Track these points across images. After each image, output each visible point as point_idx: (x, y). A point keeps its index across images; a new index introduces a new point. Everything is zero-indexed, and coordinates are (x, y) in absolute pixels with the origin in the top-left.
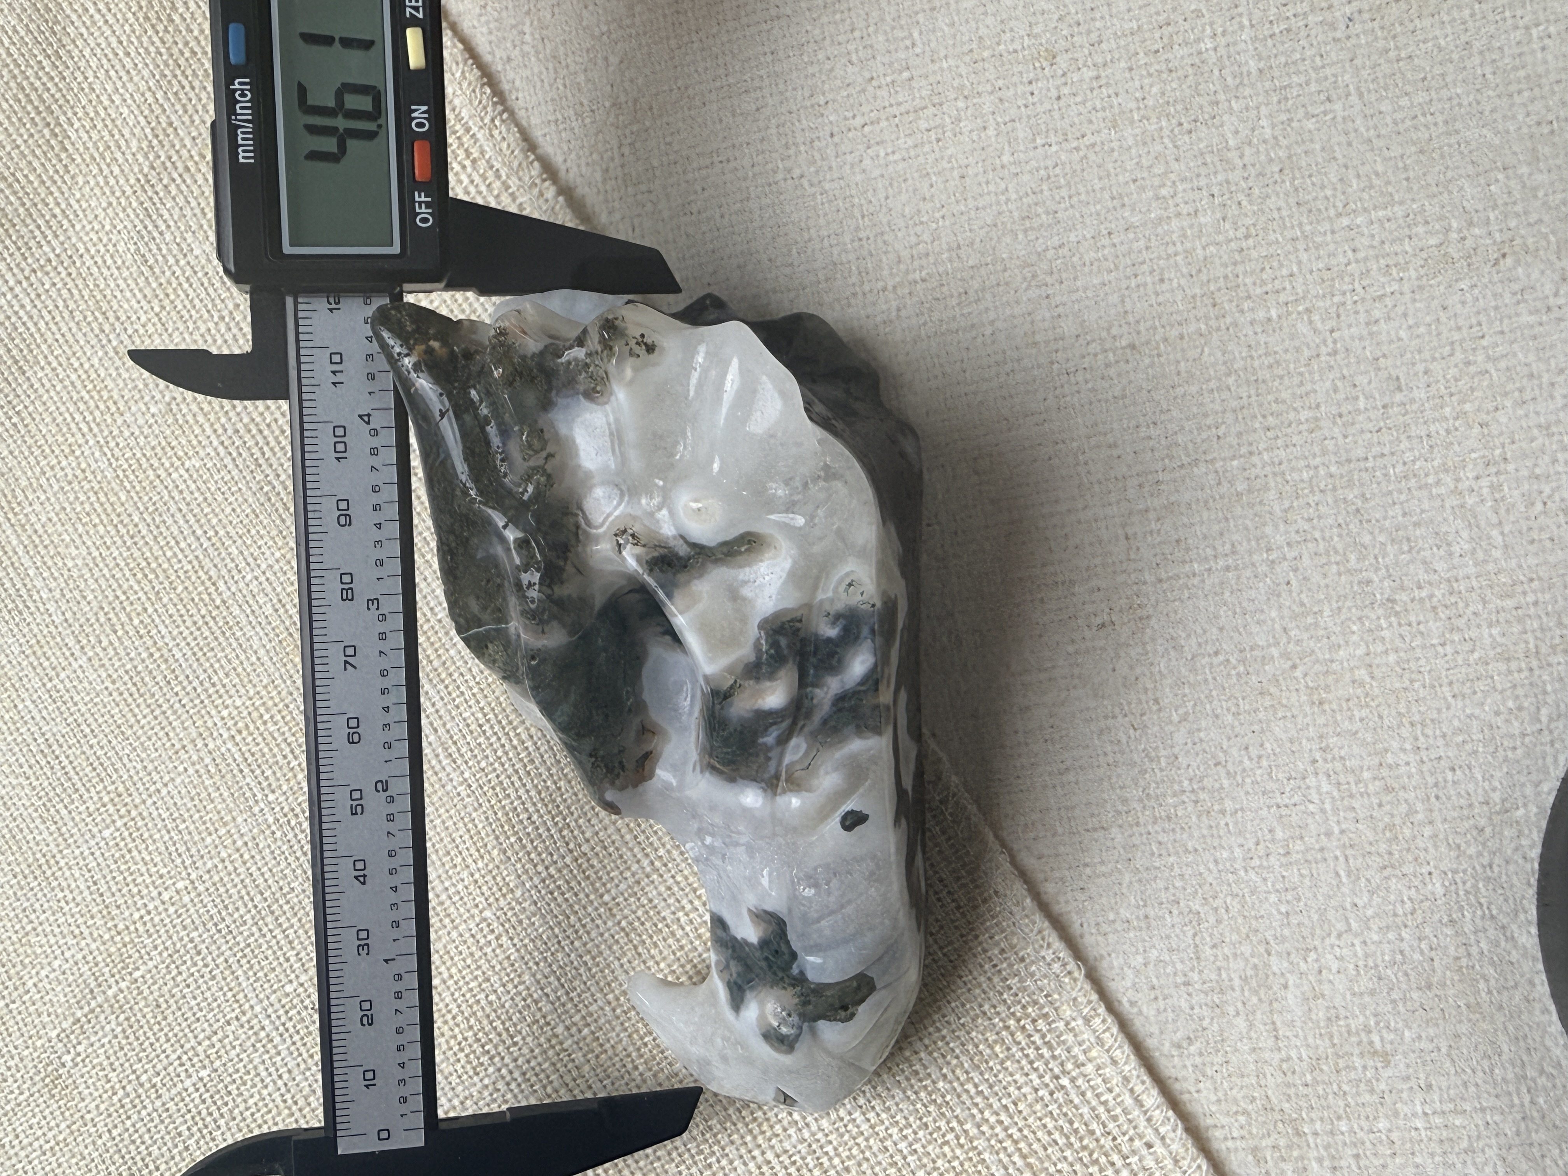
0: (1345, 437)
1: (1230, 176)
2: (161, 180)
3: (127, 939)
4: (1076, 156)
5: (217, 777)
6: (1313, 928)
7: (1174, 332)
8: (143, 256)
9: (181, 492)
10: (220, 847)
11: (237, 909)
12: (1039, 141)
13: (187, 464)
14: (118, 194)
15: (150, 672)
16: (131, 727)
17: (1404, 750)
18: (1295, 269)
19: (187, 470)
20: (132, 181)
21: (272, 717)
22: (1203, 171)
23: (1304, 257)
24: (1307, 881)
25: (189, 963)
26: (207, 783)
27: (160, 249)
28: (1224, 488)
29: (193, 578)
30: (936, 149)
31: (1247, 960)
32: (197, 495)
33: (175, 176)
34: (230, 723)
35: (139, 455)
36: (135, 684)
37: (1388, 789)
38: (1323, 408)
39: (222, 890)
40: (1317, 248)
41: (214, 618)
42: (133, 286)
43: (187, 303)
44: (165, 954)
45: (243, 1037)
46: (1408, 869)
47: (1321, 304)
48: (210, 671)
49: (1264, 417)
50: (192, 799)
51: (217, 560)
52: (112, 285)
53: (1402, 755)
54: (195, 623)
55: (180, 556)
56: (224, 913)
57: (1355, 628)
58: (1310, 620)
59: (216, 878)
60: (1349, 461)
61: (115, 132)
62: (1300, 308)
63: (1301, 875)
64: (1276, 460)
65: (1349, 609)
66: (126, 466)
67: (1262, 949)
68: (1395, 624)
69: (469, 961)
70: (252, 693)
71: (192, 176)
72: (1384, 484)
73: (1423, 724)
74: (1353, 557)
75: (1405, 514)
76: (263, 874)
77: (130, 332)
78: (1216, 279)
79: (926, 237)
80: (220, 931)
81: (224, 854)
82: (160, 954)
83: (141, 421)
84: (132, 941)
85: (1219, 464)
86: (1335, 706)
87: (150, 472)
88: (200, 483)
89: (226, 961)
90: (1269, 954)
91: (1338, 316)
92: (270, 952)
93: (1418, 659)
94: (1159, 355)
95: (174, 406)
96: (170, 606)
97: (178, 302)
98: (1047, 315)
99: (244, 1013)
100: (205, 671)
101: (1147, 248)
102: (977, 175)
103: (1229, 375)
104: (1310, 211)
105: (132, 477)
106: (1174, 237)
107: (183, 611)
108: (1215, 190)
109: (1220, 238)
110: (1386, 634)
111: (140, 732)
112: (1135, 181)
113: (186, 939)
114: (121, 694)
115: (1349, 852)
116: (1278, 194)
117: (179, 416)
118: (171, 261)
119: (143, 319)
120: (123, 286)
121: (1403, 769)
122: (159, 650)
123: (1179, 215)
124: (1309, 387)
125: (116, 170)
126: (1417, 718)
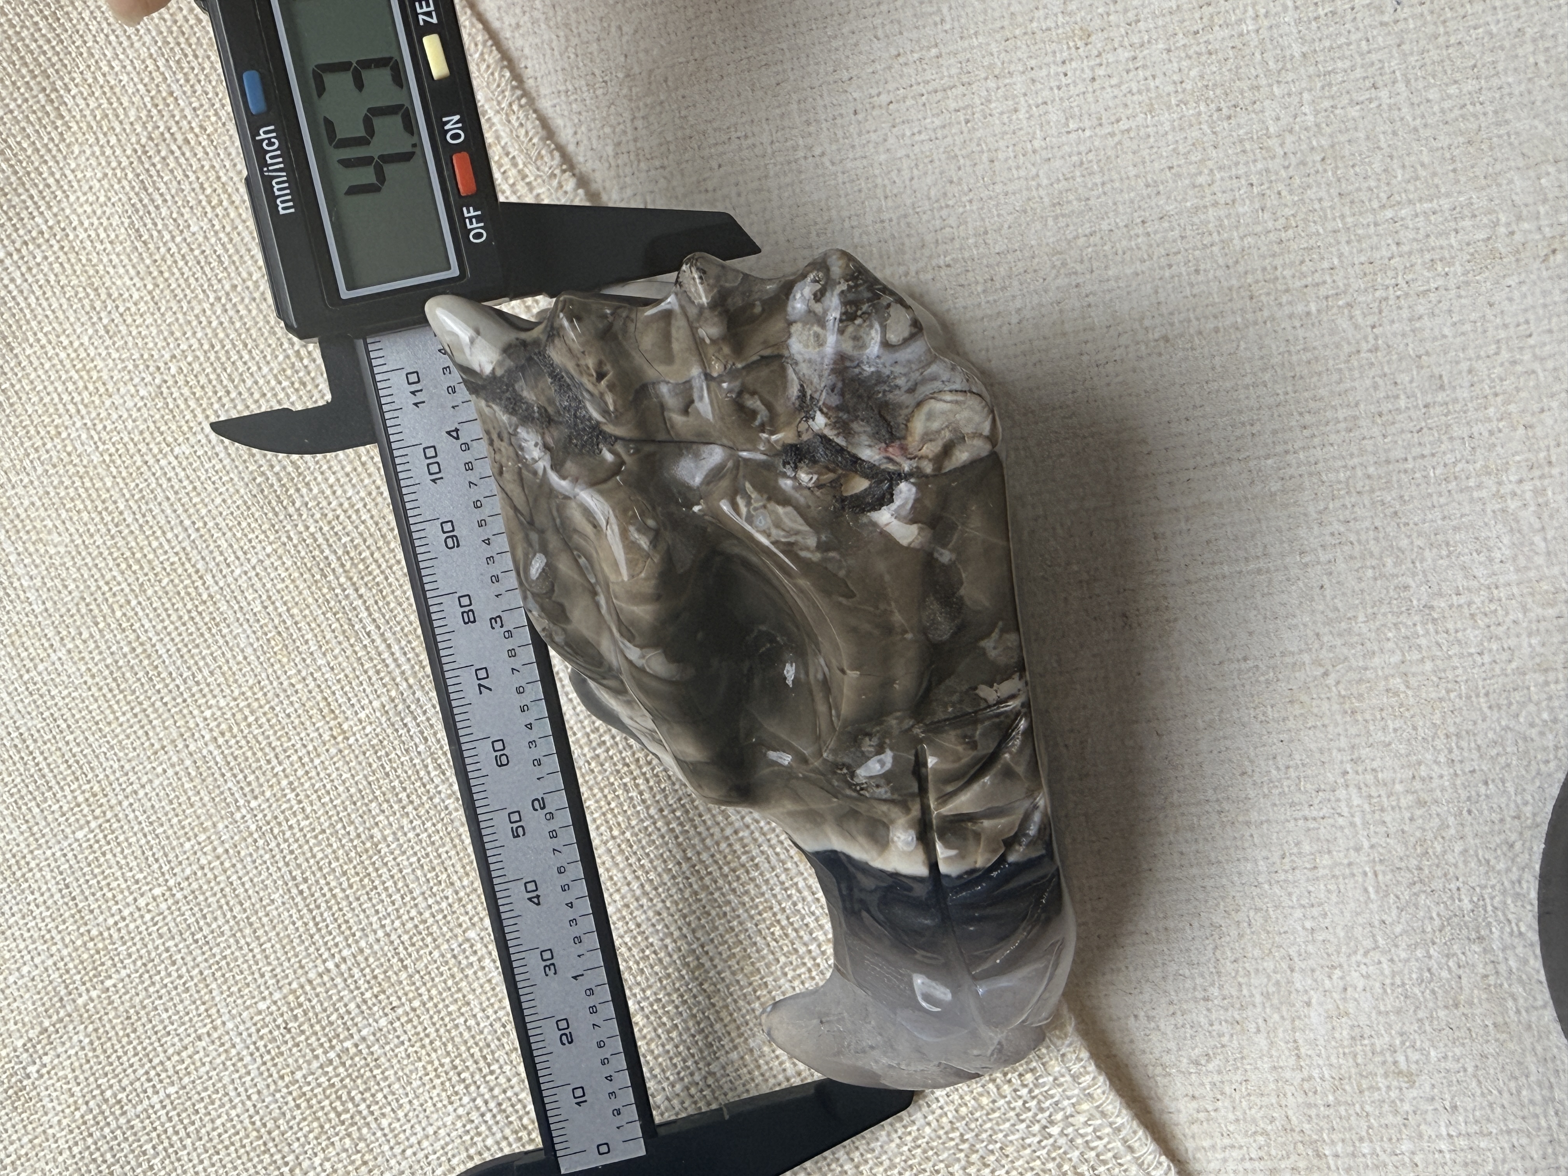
0: (1384, 436)
1: (1271, 164)
2: (159, 152)
3: (100, 945)
4: (1111, 142)
5: (197, 781)
6: (1339, 946)
7: (1210, 325)
8: (137, 230)
9: (169, 480)
10: (199, 853)
11: (216, 919)
12: (1072, 125)
13: (177, 450)
14: (114, 164)
15: (132, 668)
16: (109, 724)
17: (1437, 763)
18: (1336, 261)
19: (176, 458)
20: (129, 152)
21: (256, 720)
22: (1243, 159)
23: (1346, 249)
24: (1334, 898)
25: (163, 973)
26: (187, 786)
27: (155, 224)
28: (1257, 489)
29: (180, 571)
30: (965, 130)
31: (1269, 977)
32: (186, 483)
33: (174, 147)
34: (213, 724)
35: (126, 439)
36: (115, 680)
37: (1421, 803)
38: (1362, 406)
39: (201, 898)
40: (1359, 241)
41: (200, 613)
42: (126, 261)
43: (181, 281)
44: (139, 963)
45: (214, 1054)
46: (1437, 884)
47: (1361, 299)
48: (194, 668)
49: (1301, 414)
50: (171, 802)
51: (205, 553)
52: (105, 260)
53: (1435, 767)
54: (180, 618)
55: (167, 547)
56: (202, 923)
57: (1390, 635)
58: (1344, 625)
59: (195, 886)
60: (1388, 462)
61: (114, 100)
62: (1340, 303)
63: (1329, 891)
64: (1312, 460)
65: (1384, 614)
66: (113, 450)
67: (1284, 965)
68: (1432, 630)
69: (450, 983)
70: (236, 693)
71: (192, 149)
72: (1424, 486)
73: (1458, 735)
74: (1389, 562)
75: (1444, 518)
76: (243, 884)
77: (121, 309)
78: (1254, 271)
79: (952, 221)
80: (196, 941)
81: (203, 861)
82: (134, 962)
83: (130, 404)
84: (106, 948)
85: (1252, 464)
86: (1368, 716)
87: (137, 458)
88: (189, 471)
89: (201, 973)
90: (1292, 971)
91: (1380, 312)
92: (245, 966)
93: (1455, 668)
94: (1193, 349)
95: (164, 389)
96: (154, 599)
97: (172, 281)
98: (1077, 304)
99: (215, 1028)
100: (189, 668)
101: (1182, 238)
102: (1006, 160)
103: (1264, 370)
104: (1352, 202)
105: (119, 462)
106: (1211, 226)
107: (168, 605)
108: (1254, 179)
109: (1259, 229)
110: (1423, 642)
111: (118, 730)
112: (1170, 168)
113: (162, 948)
114: (100, 689)
115: (1378, 868)
116: (1319, 185)
117: (169, 400)
118: (167, 237)
119: (136, 296)
120: (116, 260)
121: (1436, 782)
122: (142, 644)
123: (1215, 204)
124: (1348, 385)
125: (113, 140)
126: (1452, 729)
